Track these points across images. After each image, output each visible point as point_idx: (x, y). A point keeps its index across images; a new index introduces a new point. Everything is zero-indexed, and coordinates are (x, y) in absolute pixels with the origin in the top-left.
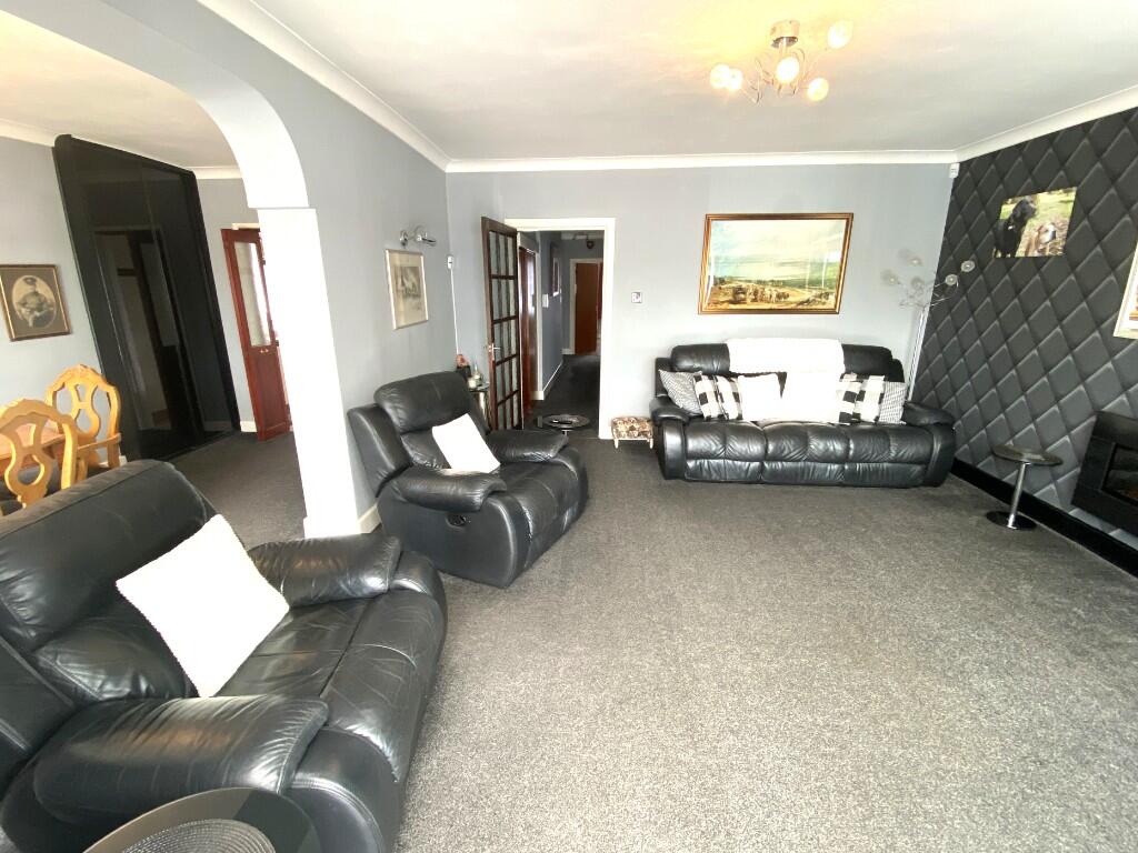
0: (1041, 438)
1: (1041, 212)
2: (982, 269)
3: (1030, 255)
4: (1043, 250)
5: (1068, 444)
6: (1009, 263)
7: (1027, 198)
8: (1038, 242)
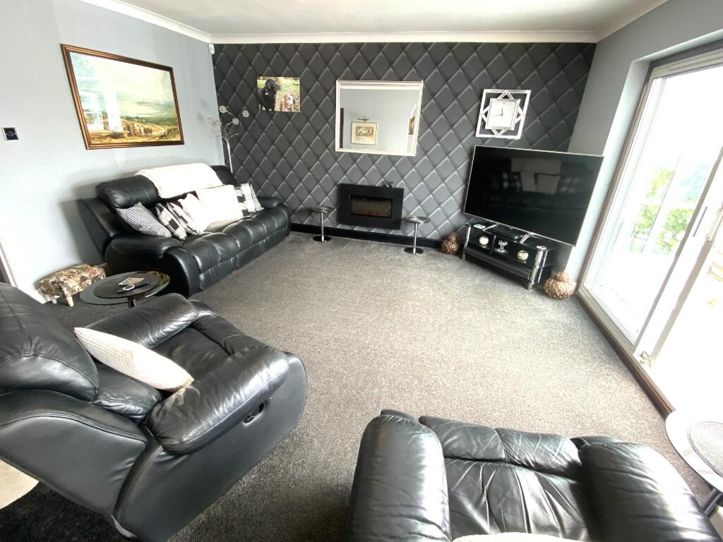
0: (316, 201)
1: (283, 88)
2: (254, 115)
3: (283, 111)
4: (290, 109)
5: (328, 200)
6: (271, 115)
7: (273, 78)
8: (286, 105)
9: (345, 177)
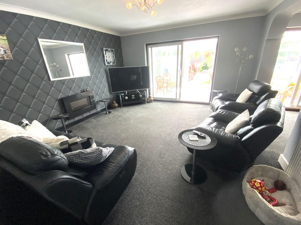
4: (3, 57)
9: (61, 94)
